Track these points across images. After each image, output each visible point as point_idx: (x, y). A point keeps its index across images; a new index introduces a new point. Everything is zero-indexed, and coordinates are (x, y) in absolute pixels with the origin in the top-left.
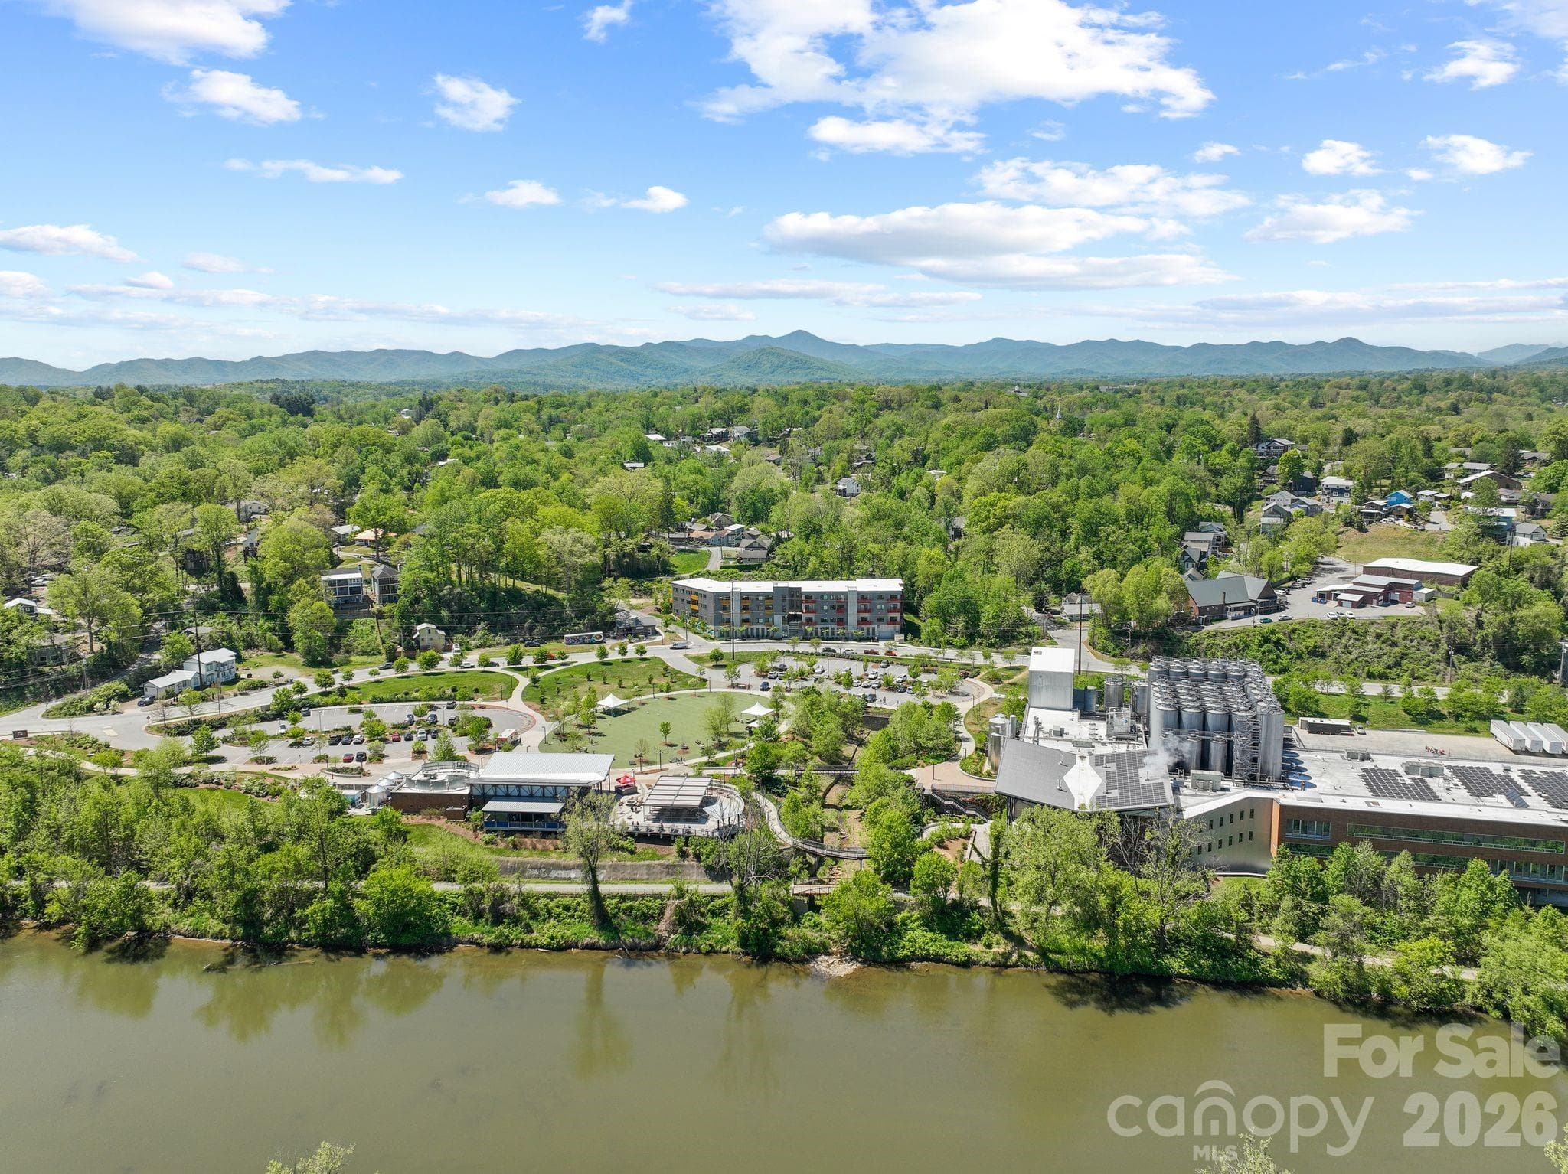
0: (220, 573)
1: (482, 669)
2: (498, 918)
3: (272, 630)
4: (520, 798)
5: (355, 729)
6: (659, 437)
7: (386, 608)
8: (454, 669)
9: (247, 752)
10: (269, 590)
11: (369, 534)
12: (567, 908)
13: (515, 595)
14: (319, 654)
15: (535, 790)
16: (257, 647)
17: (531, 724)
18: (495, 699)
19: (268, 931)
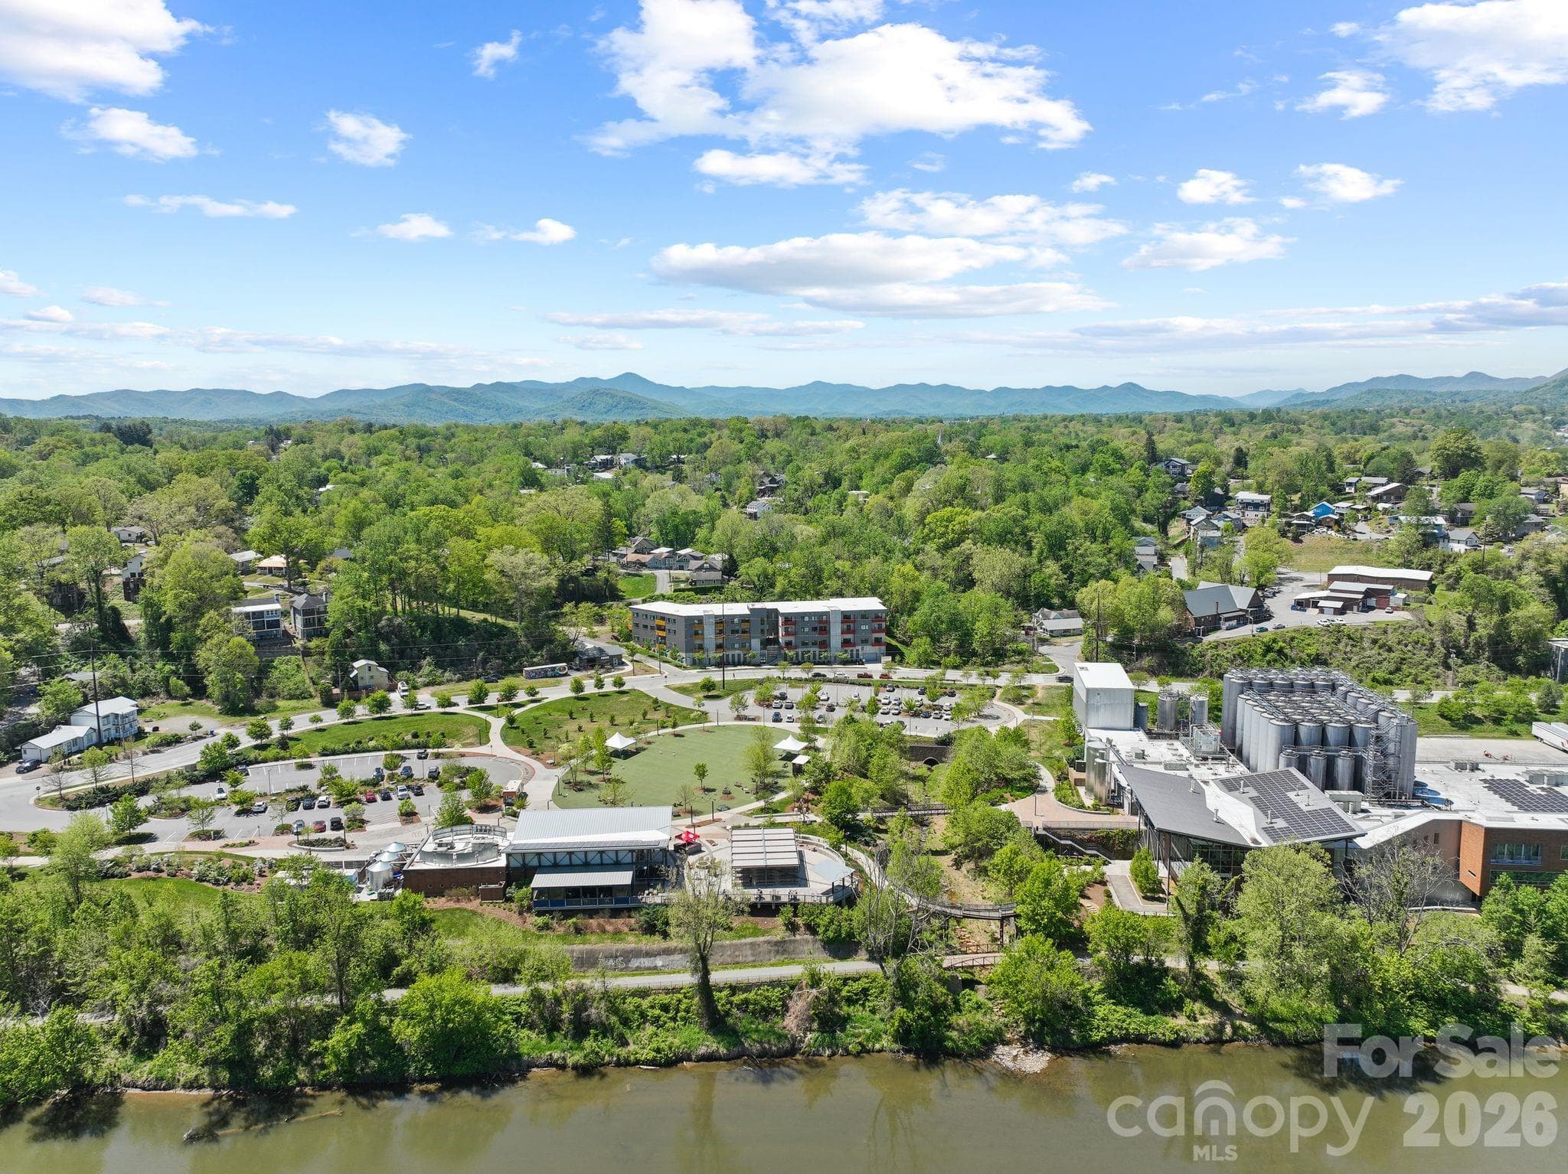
0: (100, 608)
1: (442, 710)
2: (581, 1029)
3: (175, 673)
4: (571, 868)
5: (313, 788)
6: (540, 466)
7: (314, 643)
8: (409, 711)
9: (185, 825)
10: (169, 626)
11: (278, 561)
12: (665, 1008)
13: (461, 625)
14: (241, 700)
15: (590, 857)
16: (154, 694)
17: (530, 774)
18: (471, 745)
19: (267, 1072)
